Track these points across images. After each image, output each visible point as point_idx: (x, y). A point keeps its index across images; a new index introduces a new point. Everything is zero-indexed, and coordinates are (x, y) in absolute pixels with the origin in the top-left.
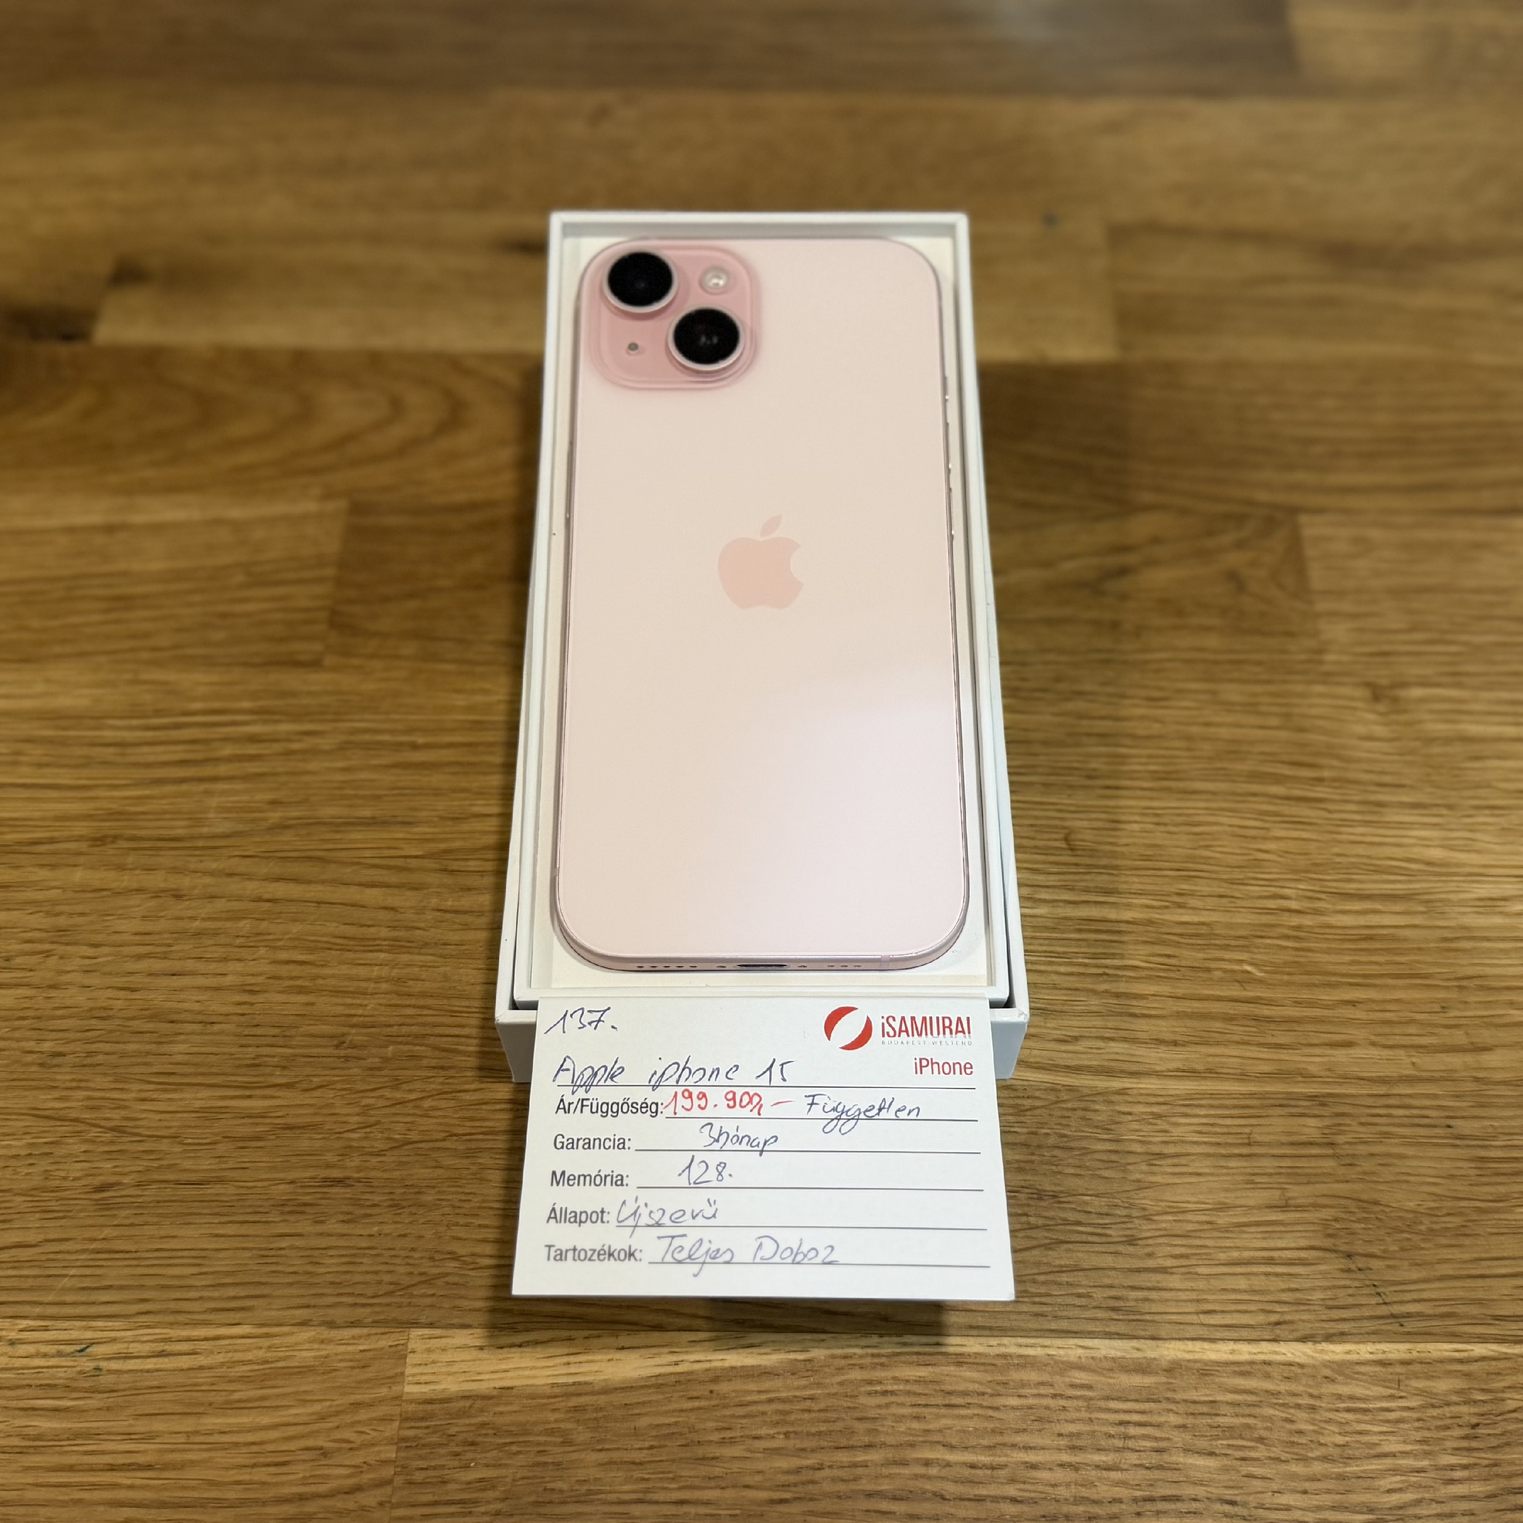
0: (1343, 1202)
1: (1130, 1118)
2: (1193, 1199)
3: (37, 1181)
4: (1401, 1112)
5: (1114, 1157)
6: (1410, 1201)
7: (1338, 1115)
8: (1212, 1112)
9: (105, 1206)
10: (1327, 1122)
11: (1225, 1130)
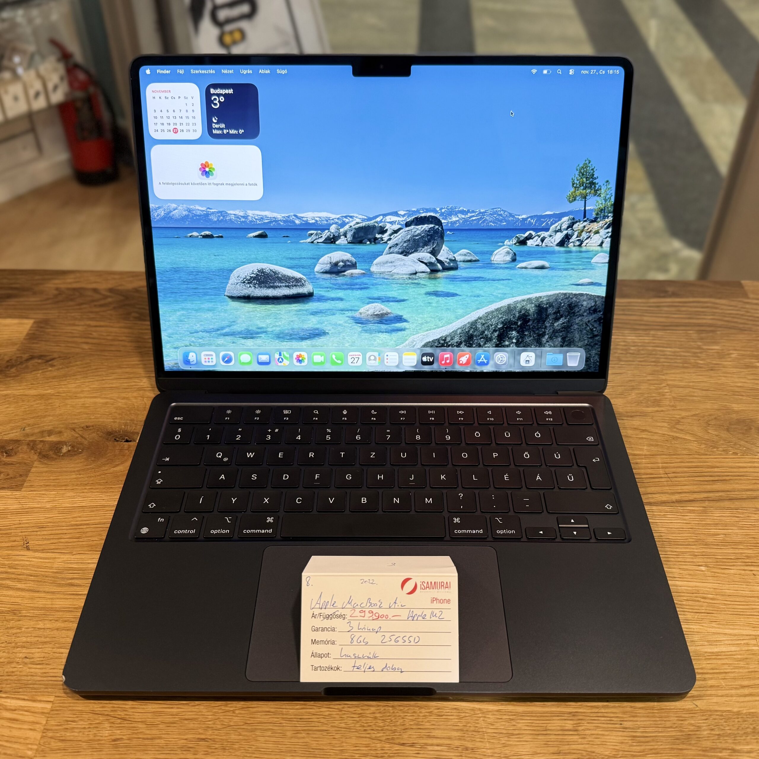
0: (580, 752)
1: (501, 720)
2: (524, 750)
3: (91, 737)
4: (603, 719)
5: (495, 735)
6: (606, 751)
7: (579, 720)
8: (532, 718)
9: (116, 747)
10: (575, 722)
11: (537, 725)
